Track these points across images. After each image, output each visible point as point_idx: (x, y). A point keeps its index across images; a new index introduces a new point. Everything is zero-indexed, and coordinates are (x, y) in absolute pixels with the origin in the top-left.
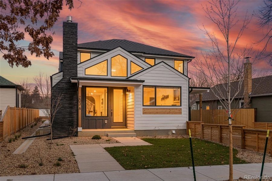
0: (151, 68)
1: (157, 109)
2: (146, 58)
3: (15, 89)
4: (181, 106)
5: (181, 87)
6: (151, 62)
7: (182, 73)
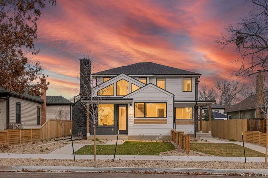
0: (145, 87)
1: (146, 120)
2: (139, 77)
3: (69, 106)
4: (166, 117)
5: (166, 103)
6: (144, 81)
7: (164, 89)
